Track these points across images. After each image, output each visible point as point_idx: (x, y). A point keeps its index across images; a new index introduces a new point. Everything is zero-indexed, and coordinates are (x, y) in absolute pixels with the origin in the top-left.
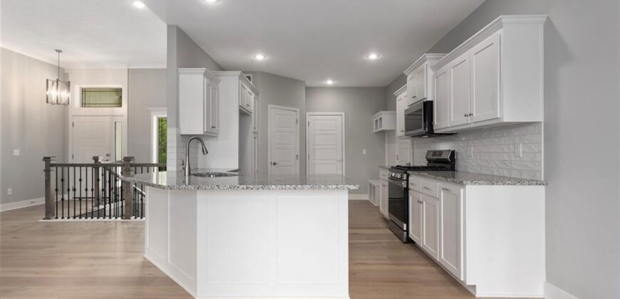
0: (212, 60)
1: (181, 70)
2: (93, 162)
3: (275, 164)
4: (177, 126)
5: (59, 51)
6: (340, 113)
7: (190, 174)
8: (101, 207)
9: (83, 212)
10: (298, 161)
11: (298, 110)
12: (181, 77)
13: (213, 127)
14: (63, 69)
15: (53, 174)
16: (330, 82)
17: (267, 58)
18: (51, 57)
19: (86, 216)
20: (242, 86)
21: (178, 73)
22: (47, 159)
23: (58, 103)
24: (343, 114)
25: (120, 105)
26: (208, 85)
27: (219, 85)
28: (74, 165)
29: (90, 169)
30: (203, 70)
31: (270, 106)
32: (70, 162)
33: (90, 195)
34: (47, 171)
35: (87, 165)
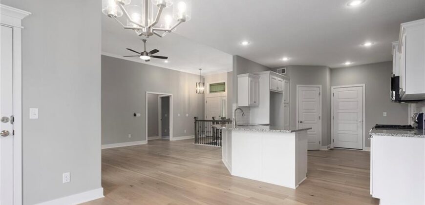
0: (260, 65)
1: (238, 75)
2: (212, 119)
3: (301, 122)
4: (237, 102)
5: (200, 69)
6: (361, 85)
7: (236, 125)
8: (215, 141)
9: (209, 142)
10: (321, 121)
11: (321, 86)
12: (239, 79)
13: (255, 102)
14: (203, 76)
15: (197, 124)
16: (348, 63)
17: (290, 59)
18: (198, 72)
19: (210, 144)
20: (272, 78)
21: (237, 78)
22: (195, 118)
23: (200, 93)
24: (364, 85)
25: (224, 91)
26: (251, 81)
27: (260, 80)
28: (206, 121)
29: (211, 122)
30: (248, 74)
31: (298, 86)
32: (206, 119)
33: (211, 136)
34: (195, 123)
35: (210, 121)
